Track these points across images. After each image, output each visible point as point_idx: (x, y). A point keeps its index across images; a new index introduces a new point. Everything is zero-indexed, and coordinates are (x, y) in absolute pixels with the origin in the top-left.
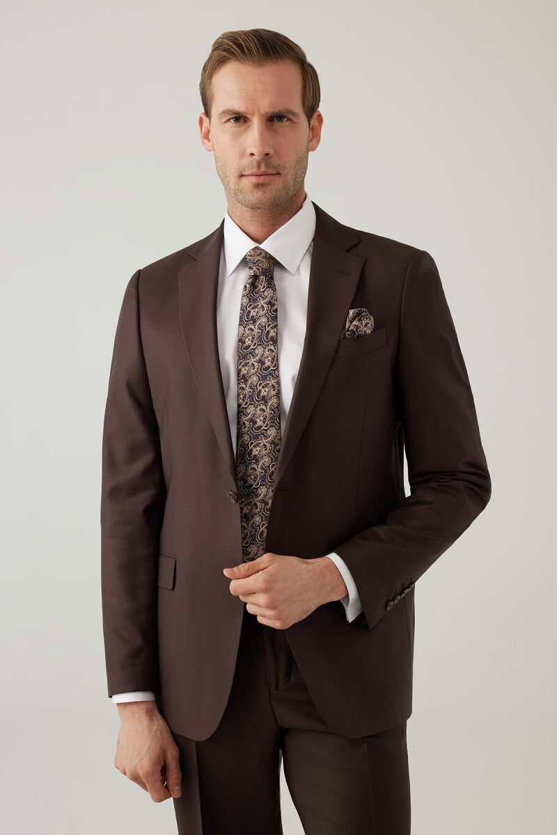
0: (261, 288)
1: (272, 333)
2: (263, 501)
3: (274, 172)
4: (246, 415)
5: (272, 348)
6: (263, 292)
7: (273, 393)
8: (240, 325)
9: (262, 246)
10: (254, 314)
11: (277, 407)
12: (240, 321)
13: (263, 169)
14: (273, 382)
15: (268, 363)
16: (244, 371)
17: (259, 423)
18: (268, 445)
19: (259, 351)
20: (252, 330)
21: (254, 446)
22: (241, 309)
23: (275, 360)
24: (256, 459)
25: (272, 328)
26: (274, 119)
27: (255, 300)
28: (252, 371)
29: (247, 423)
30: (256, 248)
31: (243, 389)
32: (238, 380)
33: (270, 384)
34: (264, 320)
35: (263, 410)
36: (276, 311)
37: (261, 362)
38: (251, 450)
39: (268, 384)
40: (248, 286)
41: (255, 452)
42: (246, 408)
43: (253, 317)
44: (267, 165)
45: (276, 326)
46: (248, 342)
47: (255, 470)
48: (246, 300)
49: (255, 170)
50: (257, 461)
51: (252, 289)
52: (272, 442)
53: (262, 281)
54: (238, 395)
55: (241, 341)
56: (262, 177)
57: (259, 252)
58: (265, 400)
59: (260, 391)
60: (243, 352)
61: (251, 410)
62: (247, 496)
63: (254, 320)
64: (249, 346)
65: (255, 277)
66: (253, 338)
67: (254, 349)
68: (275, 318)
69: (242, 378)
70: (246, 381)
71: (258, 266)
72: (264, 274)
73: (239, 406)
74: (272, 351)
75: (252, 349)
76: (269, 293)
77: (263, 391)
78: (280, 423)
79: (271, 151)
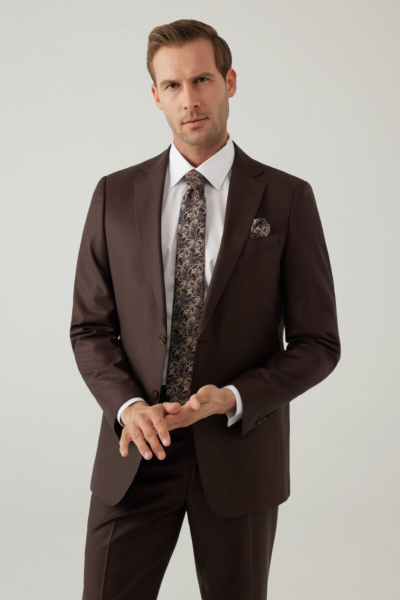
0: (195, 198)
1: (201, 231)
2: (189, 347)
3: (203, 117)
4: (180, 287)
5: (201, 241)
6: (197, 201)
7: (200, 272)
8: (179, 223)
9: (197, 169)
10: (190, 216)
11: (202, 283)
12: (179, 221)
13: (195, 116)
14: (200, 264)
15: (197, 251)
16: (180, 256)
17: (189, 292)
18: (195, 308)
19: (192, 242)
20: (187, 227)
21: (185, 309)
22: (180, 212)
23: (203, 249)
24: (186, 318)
25: (201, 227)
26: (197, 81)
27: (190, 207)
28: (186, 256)
29: (181, 292)
30: (193, 170)
31: (179, 268)
32: (176, 262)
33: (198, 266)
34: (196, 221)
35: (193, 284)
36: (205, 215)
37: (193, 250)
38: (183, 311)
39: (197, 266)
40: (186, 196)
41: (186, 313)
42: (180, 282)
43: (189, 218)
44: (198, 114)
45: (204, 226)
46: (184, 236)
47: (185, 325)
48: (184, 206)
49: (189, 119)
50: (187, 319)
51: (189, 199)
52: (198, 307)
53: (196, 194)
54: (176, 272)
55: (179, 234)
56: (196, 123)
57: (195, 173)
58: (194, 277)
59: (191, 271)
60: (181, 242)
61: (184, 283)
62: (179, 343)
63: (189, 221)
64: (185, 239)
65: (191, 191)
66: (188, 233)
67: (188, 241)
68: (204, 221)
69: (179, 261)
70: (181, 263)
71: (194, 183)
72: (198, 189)
73: (176, 280)
74: (201, 243)
75: (187, 241)
76: (200, 202)
77: (193, 270)
78: (203, 294)
79: (199, 104)
